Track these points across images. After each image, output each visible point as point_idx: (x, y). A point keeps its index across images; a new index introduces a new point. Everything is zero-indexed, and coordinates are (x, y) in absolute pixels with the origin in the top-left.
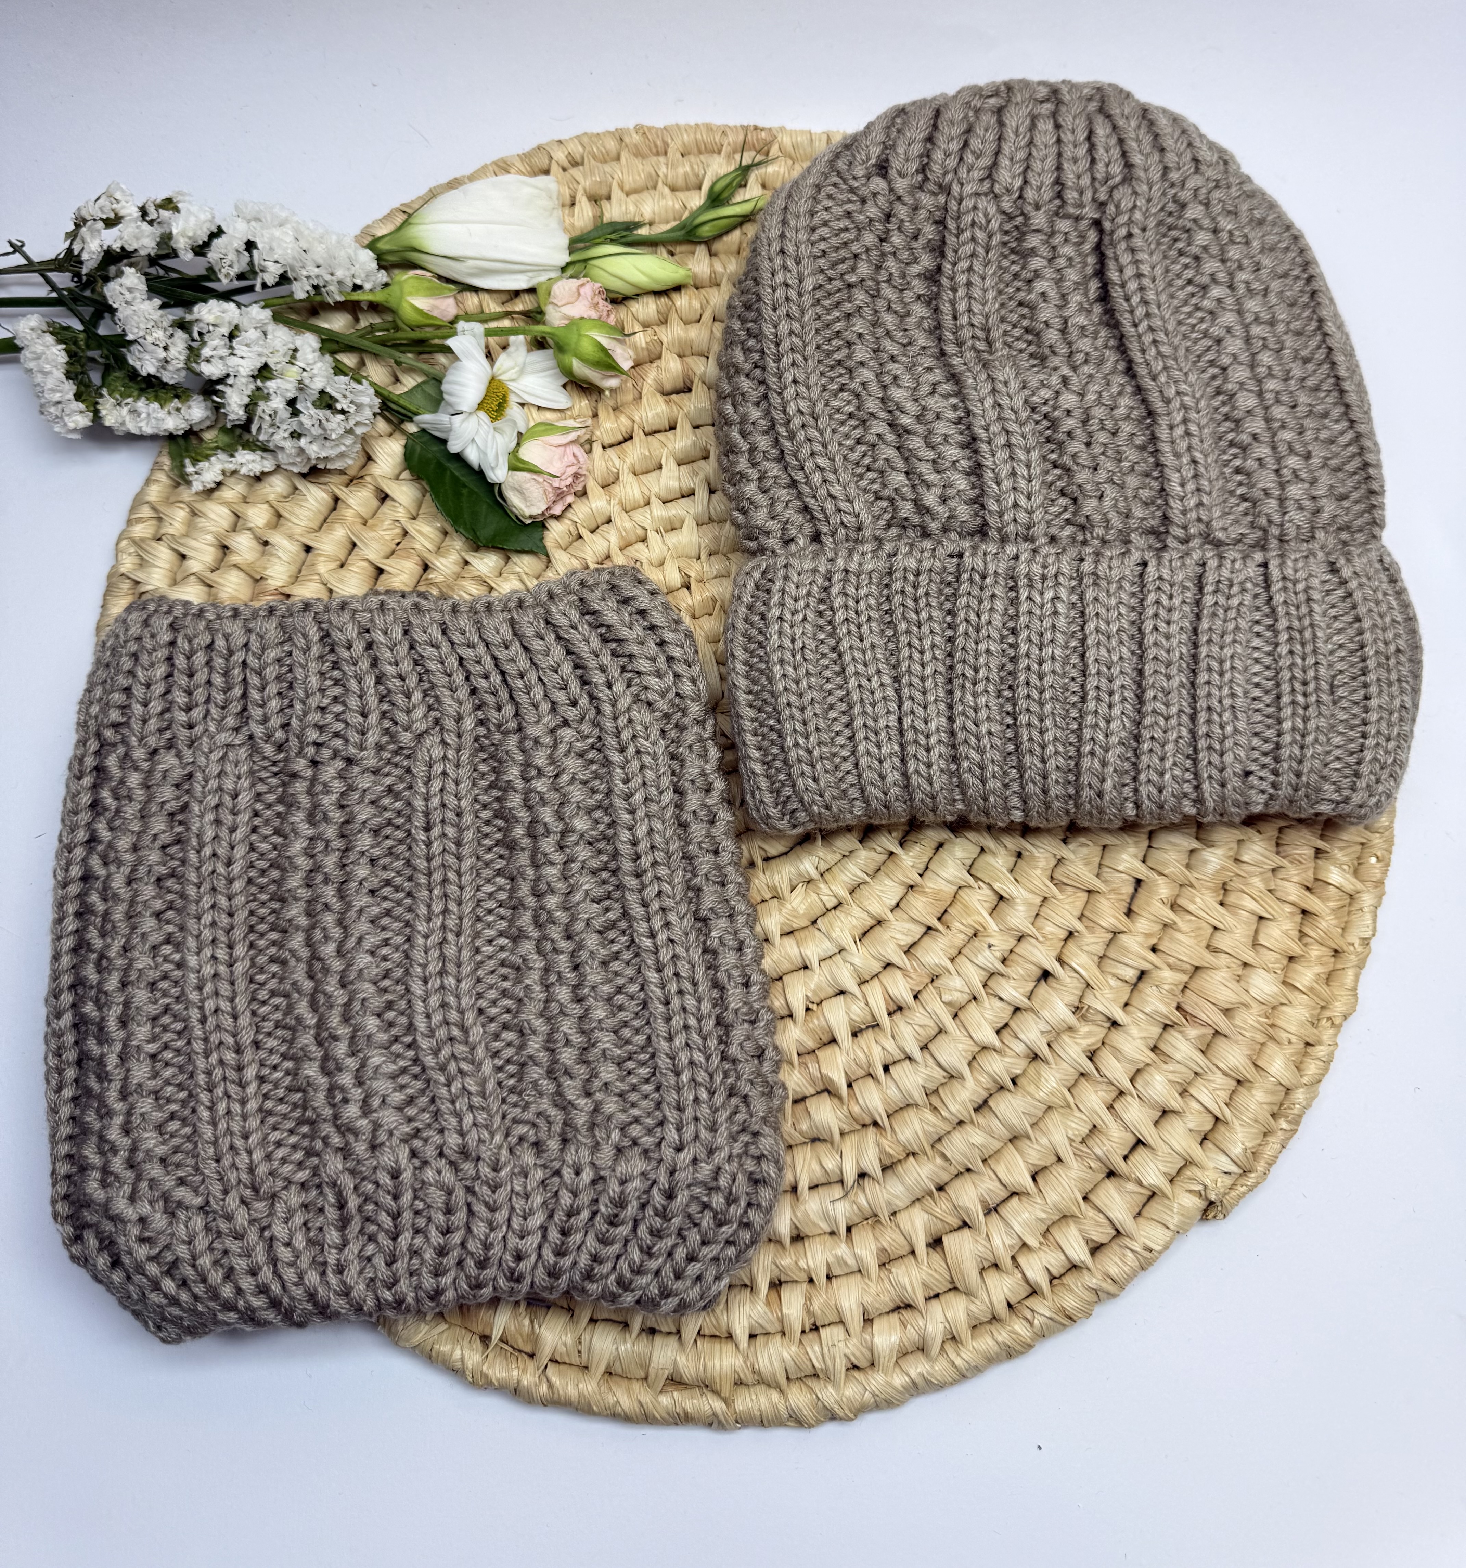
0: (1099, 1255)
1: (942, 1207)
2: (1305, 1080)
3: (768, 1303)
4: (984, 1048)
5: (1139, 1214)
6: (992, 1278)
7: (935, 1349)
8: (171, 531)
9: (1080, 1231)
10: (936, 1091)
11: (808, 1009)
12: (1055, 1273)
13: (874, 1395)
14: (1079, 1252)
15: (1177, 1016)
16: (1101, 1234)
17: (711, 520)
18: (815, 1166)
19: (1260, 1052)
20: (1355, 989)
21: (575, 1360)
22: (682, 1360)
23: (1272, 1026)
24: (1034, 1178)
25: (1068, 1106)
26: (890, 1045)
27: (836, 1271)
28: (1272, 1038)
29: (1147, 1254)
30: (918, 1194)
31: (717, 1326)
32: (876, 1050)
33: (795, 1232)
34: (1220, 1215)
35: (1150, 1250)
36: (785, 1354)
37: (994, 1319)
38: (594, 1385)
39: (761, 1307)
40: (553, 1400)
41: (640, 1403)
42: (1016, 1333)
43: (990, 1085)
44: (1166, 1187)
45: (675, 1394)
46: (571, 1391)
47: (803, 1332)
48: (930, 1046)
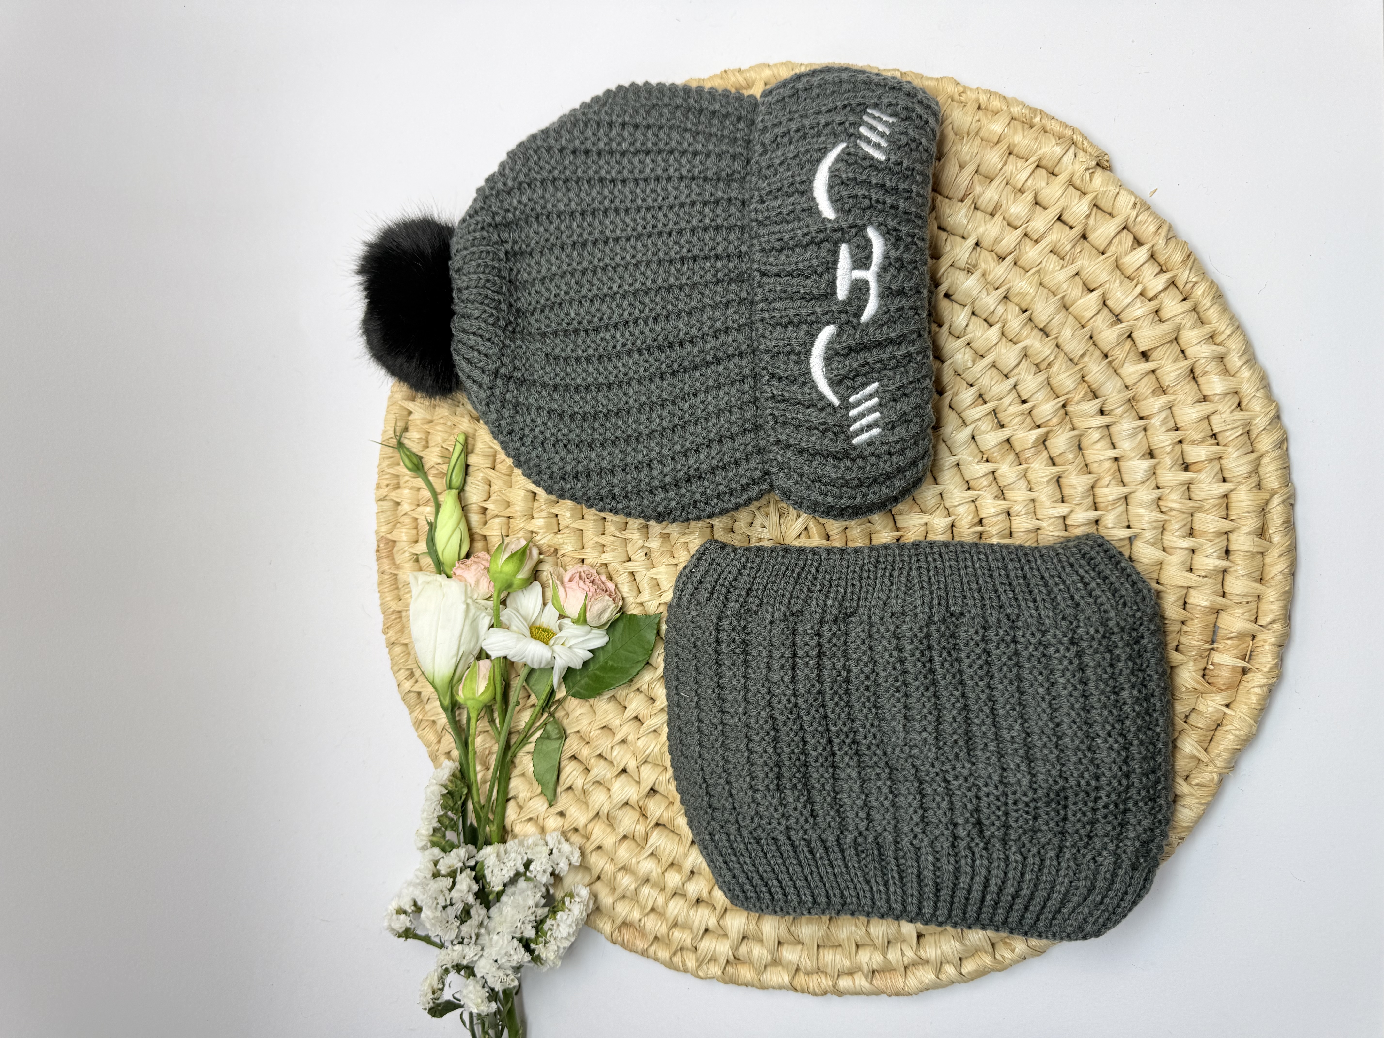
0: (1142, 239)
1: (1119, 354)
2: (1005, 108)
3: (1199, 471)
4: (1003, 334)
5: (1110, 214)
6: (1166, 313)
7: (1220, 350)
8: (689, 941)
9: (1126, 255)
10: (1038, 366)
11: (987, 461)
12: (1158, 270)
13: (1258, 390)
14: (1141, 254)
15: (968, 201)
16: (1127, 239)
17: (649, 559)
18: (1098, 446)
19: (988, 141)
20: (937, 79)
21: (1254, 605)
22: (1246, 529)
23: (968, 134)
24: (1093, 291)
25: (1038, 271)
26: (1007, 401)
27: (1172, 424)
28: (977, 134)
29: (1138, 206)
30: (1111, 371)
31: (1220, 505)
32: (1011, 410)
33: (1147, 456)
34: (1106, 157)
35: (1135, 204)
36: (1235, 455)
37: (1194, 309)
38: (1270, 590)
39: (1202, 476)
40: (1285, 619)
41: (1280, 556)
42: (1204, 293)
43: (1028, 327)
44: (1089, 197)
45: (1271, 531)
46: (1277, 606)
47: (1218, 444)
48: (1006, 372)
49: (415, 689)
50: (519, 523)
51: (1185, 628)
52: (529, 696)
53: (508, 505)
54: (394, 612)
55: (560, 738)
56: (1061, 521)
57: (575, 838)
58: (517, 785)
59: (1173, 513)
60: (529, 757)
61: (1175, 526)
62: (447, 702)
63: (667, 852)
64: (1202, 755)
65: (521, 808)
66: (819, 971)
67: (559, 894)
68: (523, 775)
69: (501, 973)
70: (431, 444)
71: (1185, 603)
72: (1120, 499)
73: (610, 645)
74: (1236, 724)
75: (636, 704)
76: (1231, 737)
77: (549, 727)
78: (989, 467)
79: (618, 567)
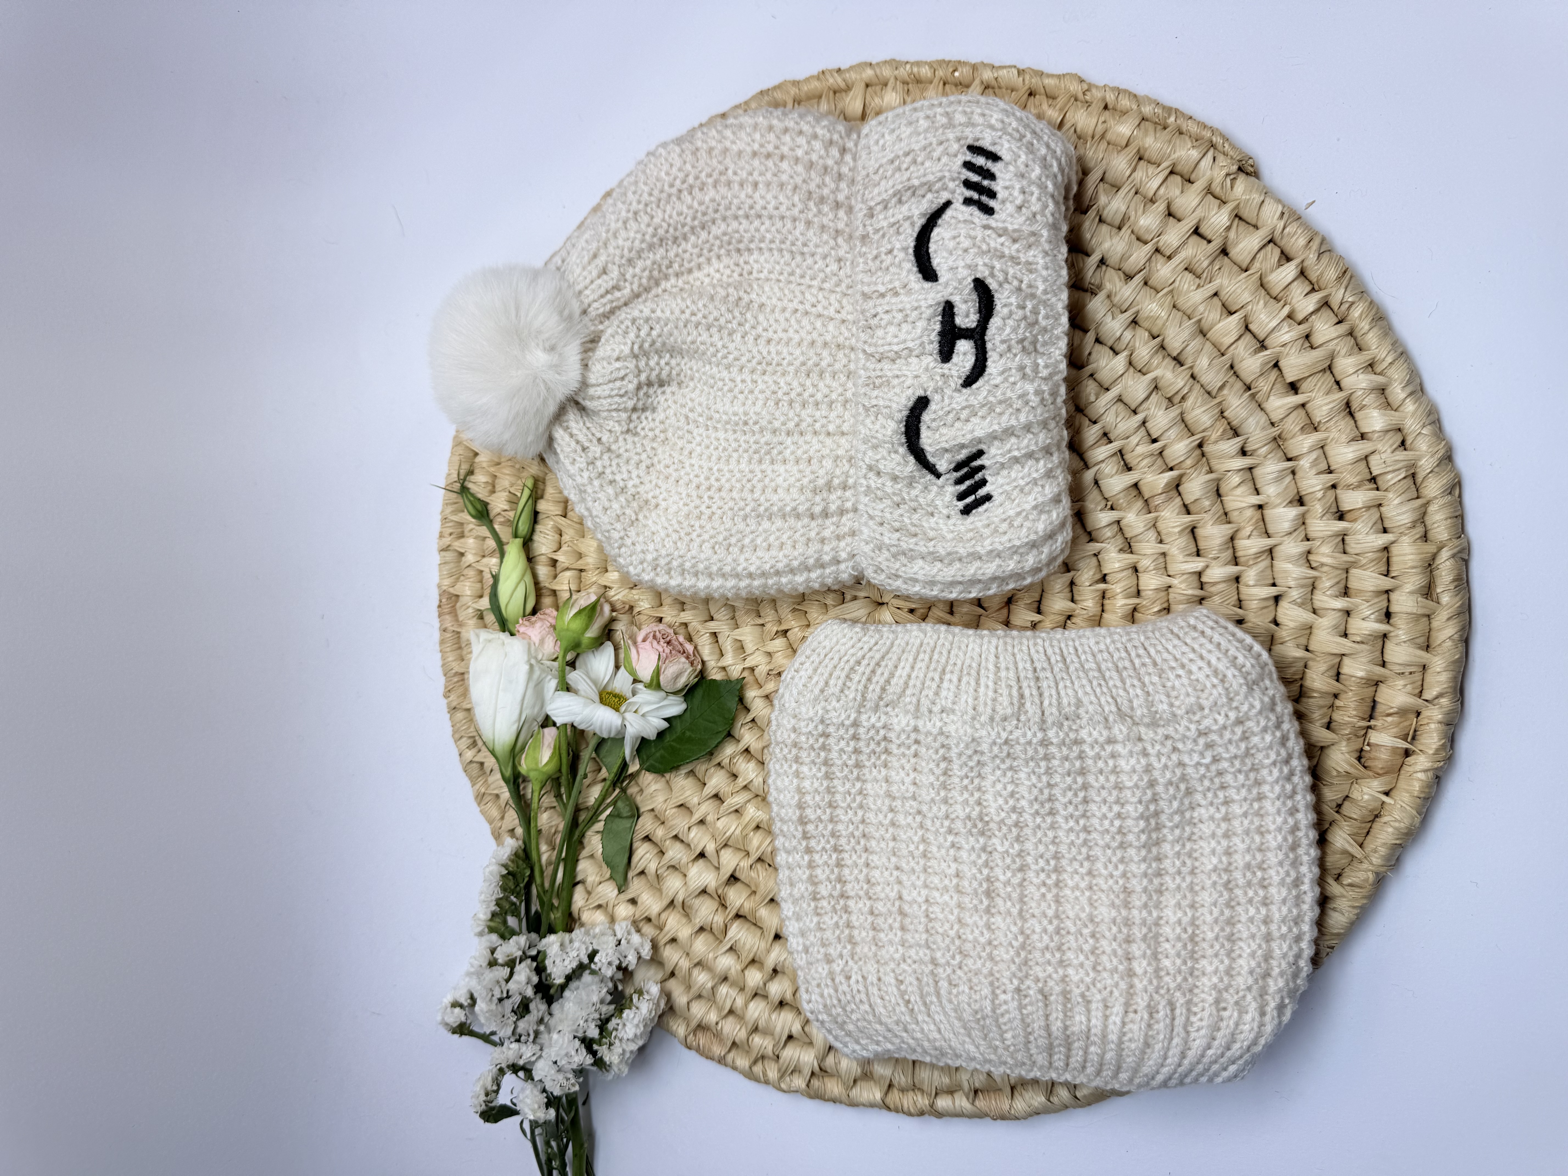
0: (1291, 255)
1: (1263, 386)
2: (1135, 107)
3: (1354, 520)
4: (1130, 363)
5: (1254, 226)
6: (1317, 339)
7: (1380, 380)
8: (770, 1048)
9: (1272, 271)
10: (1170, 399)
11: (1112, 508)
12: (1308, 288)
13: (1424, 426)
14: (1289, 271)
15: (1092, 213)
16: (1273, 254)
17: (733, 618)
18: (1239, 491)
19: (1115, 145)
20: (1059, 76)
21: (1418, 677)
22: (1409, 588)
23: (1093, 137)
24: (1232, 313)
25: (1171, 291)
26: (1134, 440)
27: (1324, 466)
28: (1103, 136)
29: (1286, 217)
30: (1254, 405)
31: (1378, 560)
32: (1139, 449)
33: (1295, 503)
34: (1250, 161)
35: (1283, 214)
36: (1396, 502)
37: (1351, 334)
38: (1438, 659)
39: (1358, 526)
40: (1456, 692)
41: (1449, 619)
42: (1361, 315)
43: (1160, 356)
44: (1230, 206)
45: (1439, 590)
46: (1444, 677)
47: (1377, 489)
48: (1133, 407)
49: (477, 759)
50: (591, 576)
51: (1338, 703)
52: (600, 770)
53: (580, 556)
54: (456, 674)
55: (632, 816)
56: (1196, 577)
57: (648, 930)
58: (587, 869)
59: (1325, 569)
60: (599, 837)
61: (1326, 583)
62: (508, 773)
63: (748, 946)
64: (1355, 850)
65: (589, 893)
66: (915, 1087)
67: (629, 991)
68: (592, 856)
69: (560, 1077)
70: (498, 488)
71: (1338, 674)
72: (1263, 552)
73: (688, 714)
74: (1397, 815)
75: (717, 781)
76: (1390, 830)
77: (620, 804)
78: (1113, 515)
79: (699, 627)
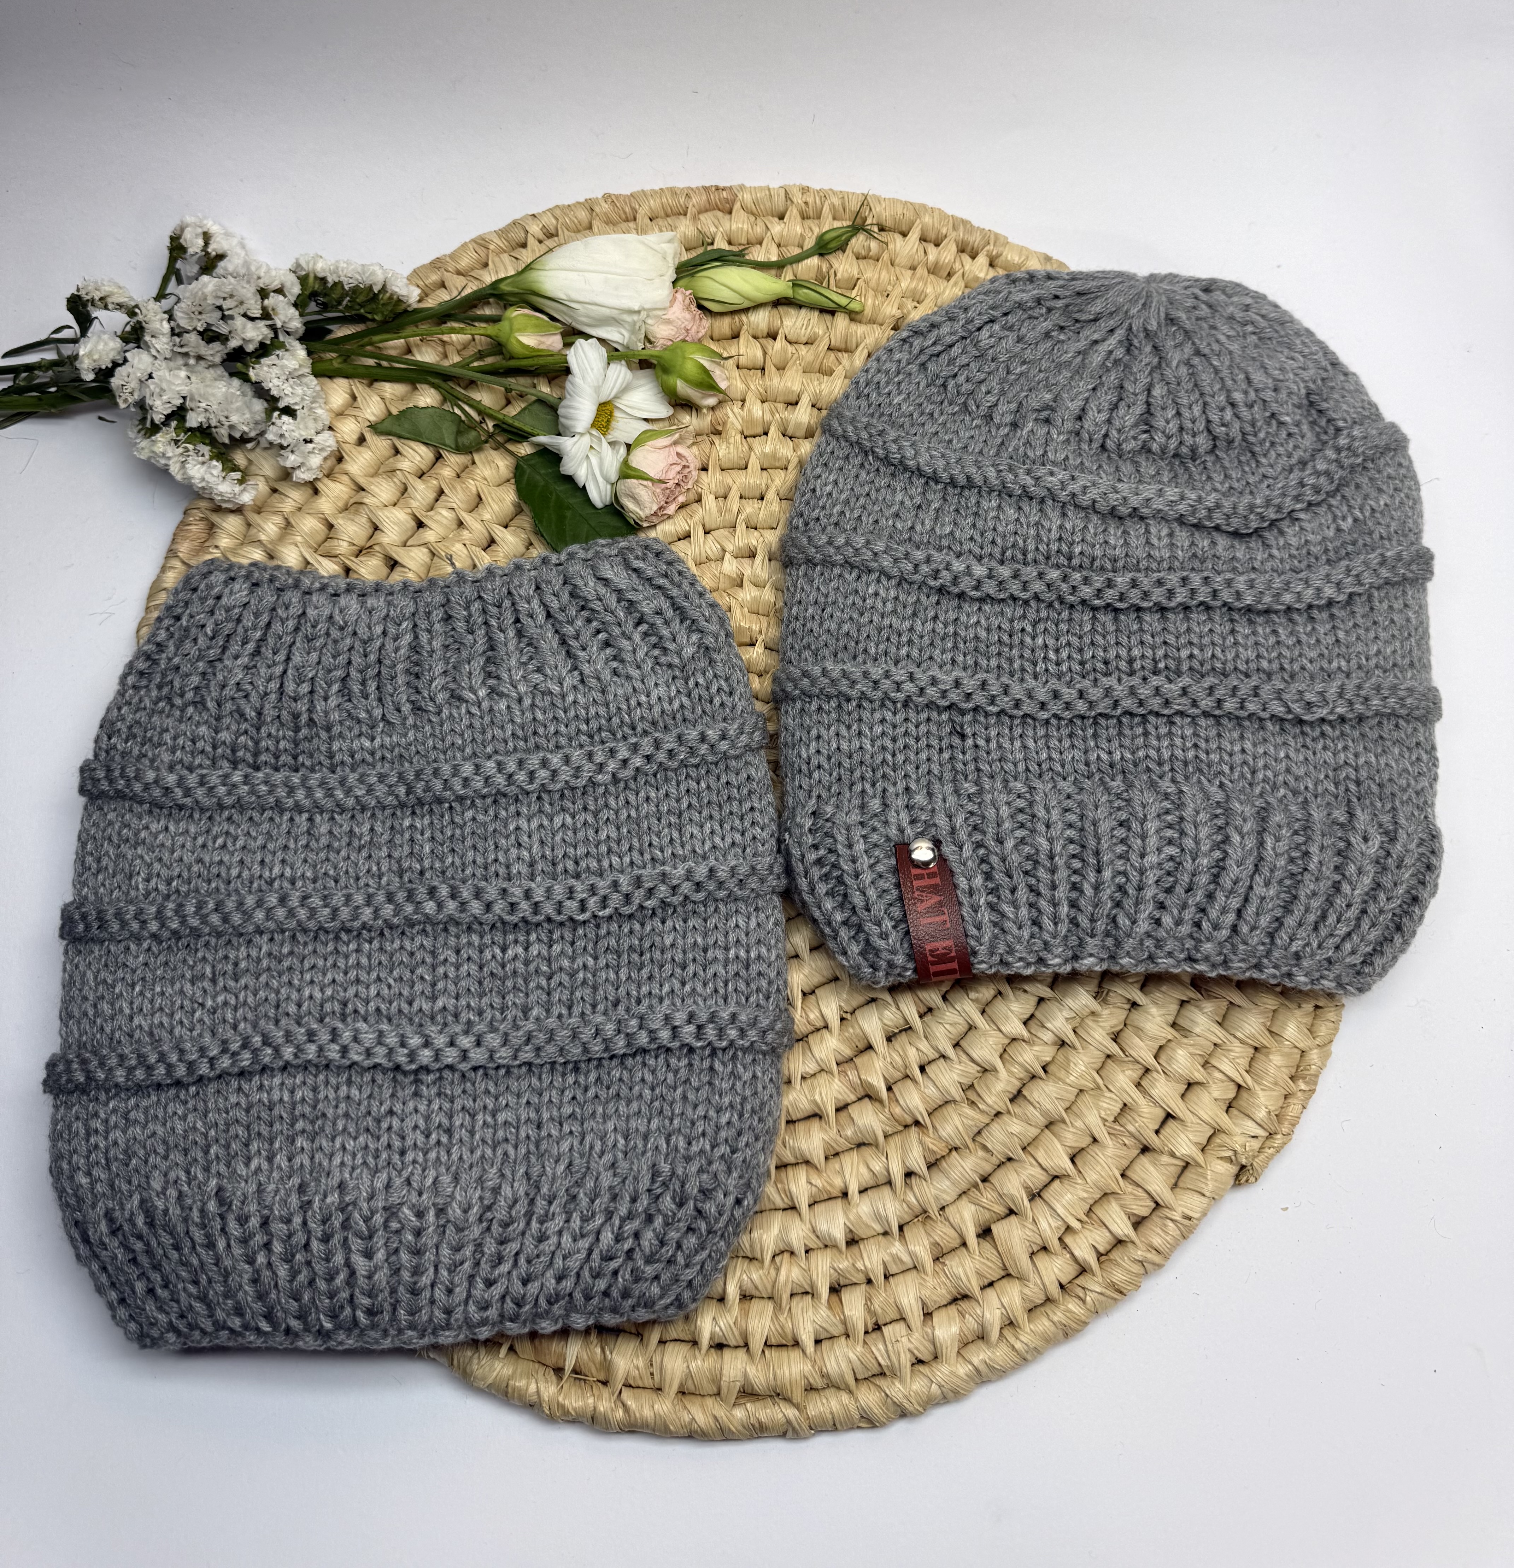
0: (1141, 1229)
1: (987, 1197)
2: (1318, 1041)
3: (830, 1307)
4: (1014, 1040)
5: (1176, 1185)
6: (1042, 1261)
7: (995, 1334)
9: (1122, 1207)
10: (972, 1086)
11: (842, 1019)
12: (1102, 1249)
13: (940, 1386)
14: (1124, 1228)
16: (1142, 1208)
18: (863, 1170)
19: (1274, 1019)
21: (648, 1382)
22: (752, 1371)
24: (1072, 1160)
25: (1099, 1088)
26: (924, 1045)
27: (893, 1269)
29: (1186, 1222)
30: (964, 1186)
31: (783, 1335)
32: (912, 1051)
33: (850, 1236)
34: (1252, 1179)
35: (1190, 1219)
36: (851, 1355)
37: (1048, 1300)
38: (669, 1404)
39: (824, 1311)
40: (631, 1425)
41: (715, 1418)
42: (1071, 1312)
43: (1023, 1075)
44: (1200, 1158)
45: (749, 1405)
46: (647, 1413)
47: (866, 1332)
48: (962, 1043)
49: (530, 239)
50: (756, 383)
53: (781, 368)
54: (634, 210)
59: (773, 1272)
61: (756, 1276)
62: (507, 288)
70: (863, 263)
72: (792, 1200)
73: (590, 509)
75: (511, 541)
78: (834, 1021)
79: (697, 518)
